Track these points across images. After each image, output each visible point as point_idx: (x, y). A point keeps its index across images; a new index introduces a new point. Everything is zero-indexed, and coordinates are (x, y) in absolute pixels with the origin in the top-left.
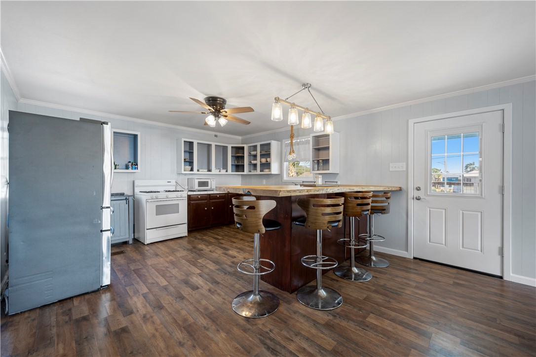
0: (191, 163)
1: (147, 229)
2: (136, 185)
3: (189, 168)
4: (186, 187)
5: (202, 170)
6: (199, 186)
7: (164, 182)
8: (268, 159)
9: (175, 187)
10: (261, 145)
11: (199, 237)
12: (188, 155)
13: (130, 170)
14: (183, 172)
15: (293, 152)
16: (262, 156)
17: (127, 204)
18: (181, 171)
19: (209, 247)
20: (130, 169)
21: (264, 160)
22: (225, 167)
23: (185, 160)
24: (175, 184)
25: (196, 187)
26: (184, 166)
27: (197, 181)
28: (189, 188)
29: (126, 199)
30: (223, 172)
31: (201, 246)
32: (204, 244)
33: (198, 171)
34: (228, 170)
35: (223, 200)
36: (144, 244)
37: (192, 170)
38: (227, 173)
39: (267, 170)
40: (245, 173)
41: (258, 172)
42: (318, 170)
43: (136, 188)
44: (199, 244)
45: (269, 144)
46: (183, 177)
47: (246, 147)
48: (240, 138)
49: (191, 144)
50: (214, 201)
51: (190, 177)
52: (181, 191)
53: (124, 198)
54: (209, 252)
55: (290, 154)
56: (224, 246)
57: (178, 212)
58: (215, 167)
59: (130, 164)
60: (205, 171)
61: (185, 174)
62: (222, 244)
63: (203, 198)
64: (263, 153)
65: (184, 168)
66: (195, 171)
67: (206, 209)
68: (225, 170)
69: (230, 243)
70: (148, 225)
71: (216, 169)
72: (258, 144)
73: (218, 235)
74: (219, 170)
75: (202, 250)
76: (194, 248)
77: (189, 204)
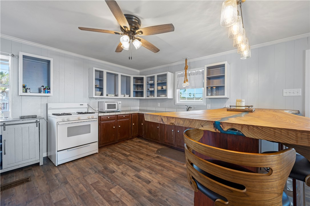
0: (101, 89)
1: (58, 151)
2: (48, 108)
3: (100, 93)
4: (97, 109)
5: (110, 95)
6: (108, 108)
7: (77, 105)
8: (164, 87)
9: (87, 109)
10: (158, 76)
11: (109, 153)
12: (98, 82)
13: (42, 94)
14: (94, 96)
15: (187, 81)
16: (158, 84)
17: (37, 126)
18: (93, 96)
19: (121, 167)
20: (42, 92)
21: (160, 88)
22: (128, 93)
23: (96, 86)
24: (87, 106)
25: (106, 109)
26: (95, 91)
27: (106, 104)
28: (100, 109)
29: (36, 122)
30: (127, 96)
31: (113, 166)
32: (115, 163)
33: (107, 95)
34: (131, 96)
35: (128, 119)
36: (55, 166)
37: (102, 94)
38: (130, 98)
39: (163, 95)
40: (144, 98)
41: (156, 97)
42: (211, 95)
43: (48, 111)
44: (110, 162)
45: (166, 75)
46: (94, 100)
47: (145, 77)
48: (139, 71)
49: (101, 73)
50: (120, 120)
51: (100, 100)
52: (92, 113)
53: (35, 121)
54: (121, 175)
55: (184, 82)
56: (133, 164)
57: (90, 132)
58: (121, 93)
59: (42, 88)
60: (112, 96)
61: (96, 98)
62: (131, 161)
63: (112, 118)
64: (160, 82)
65: (95, 93)
66: (105, 96)
67: (114, 127)
68: (128, 96)
69: (138, 160)
70: (59, 147)
71: (121, 94)
72: (156, 75)
73: (125, 150)
74: (123, 95)
75: (114, 172)
76: (106, 168)
77: (99, 124)
